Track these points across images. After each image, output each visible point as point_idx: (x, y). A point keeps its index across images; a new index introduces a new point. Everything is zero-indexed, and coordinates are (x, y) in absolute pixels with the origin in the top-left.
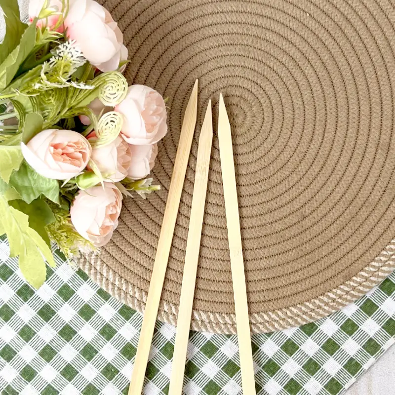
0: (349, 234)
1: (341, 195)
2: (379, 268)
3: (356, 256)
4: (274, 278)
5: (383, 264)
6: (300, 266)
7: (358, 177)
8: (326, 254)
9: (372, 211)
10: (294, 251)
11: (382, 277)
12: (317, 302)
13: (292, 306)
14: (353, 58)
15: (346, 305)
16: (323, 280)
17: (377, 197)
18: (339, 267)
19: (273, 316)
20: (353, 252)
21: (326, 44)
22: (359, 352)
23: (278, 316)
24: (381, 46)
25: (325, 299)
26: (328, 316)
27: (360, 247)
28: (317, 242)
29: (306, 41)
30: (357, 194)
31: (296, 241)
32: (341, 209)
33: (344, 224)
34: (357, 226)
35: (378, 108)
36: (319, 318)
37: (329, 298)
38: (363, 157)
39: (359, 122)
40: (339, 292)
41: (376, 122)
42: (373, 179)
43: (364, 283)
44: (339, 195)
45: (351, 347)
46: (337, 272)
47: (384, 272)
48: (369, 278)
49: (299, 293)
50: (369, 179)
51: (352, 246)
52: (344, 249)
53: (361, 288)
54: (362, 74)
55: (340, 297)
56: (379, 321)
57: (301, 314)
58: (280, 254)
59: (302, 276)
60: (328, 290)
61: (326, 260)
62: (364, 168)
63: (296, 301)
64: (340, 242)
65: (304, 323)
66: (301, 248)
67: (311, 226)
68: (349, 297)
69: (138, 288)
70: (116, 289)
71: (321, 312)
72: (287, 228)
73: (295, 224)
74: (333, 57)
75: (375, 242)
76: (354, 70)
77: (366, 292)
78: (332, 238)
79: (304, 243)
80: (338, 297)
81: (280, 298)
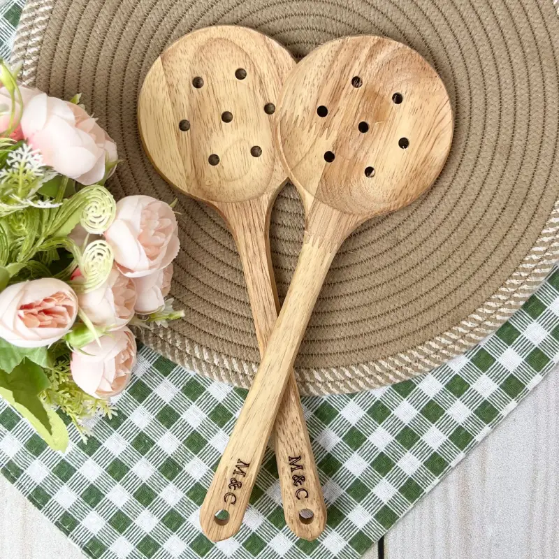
0: (458, 265)
1: (447, 213)
2: (496, 309)
3: (467, 294)
4: (358, 322)
5: (501, 304)
6: (392, 307)
7: (469, 190)
8: (427, 290)
9: (487, 235)
10: (384, 286)
11: (500, 321)
12: (415, 354)
13: (382, 359)
14: (463, 33)
15: (452, 358)
16: (423, 325)
17: (495, 217)
18: (444, 307)
19: (357, 372)
20: (462, 288)
21: (428, 14)
22: (470, 419)
23: (364, 371)
24: (500, 17)
25: (425, 350)
26: (430, 372)
27: (472, 281)
28: (415, 274)
29: (400, 10)
30: (468, 212)
31: (388, 274)
32: (447, 232)
33: (451, 251)
34: (467, 254)
35: (496, 99)
36: (418, 374)
37: (430, 347)
38: (476, 163)
39: (471, 118)
40: (443, 340)
41: (493, 118)
42: (489, 192)
43: (477, 329)
44: (444, 213)
45: (459, 412)
46: (441, 315)
47: (504, 315)
48: (483, 322)
49: (390, 341)
50: (484, 193)
51: (460, 280)
52: (450, 284)
53: (473, 336)
54: (475, 54)
55: (445, 347)
56: (496, 379)
57: (393, 368)
58: (366, 290)
59: (395, 319)
60: (429, 338)
61: (427, 299)
62: (477, 178)
63: (388, 352)
64: (445, 275)
65: (398, 381)
66: (394, 282)
67: (407, 254)
68: (457, 348)
69: (180, 334)
70: (151, 335)
71: (420, 366)
72: (375, 257)
73: (386, 251)
74: (436, 31)
75: (492, 275)
76: (464, 49)
77: (479, 341)
78: (434, 269)
79: (398, 275)
80: (442, 348)
81: (366, 348)
